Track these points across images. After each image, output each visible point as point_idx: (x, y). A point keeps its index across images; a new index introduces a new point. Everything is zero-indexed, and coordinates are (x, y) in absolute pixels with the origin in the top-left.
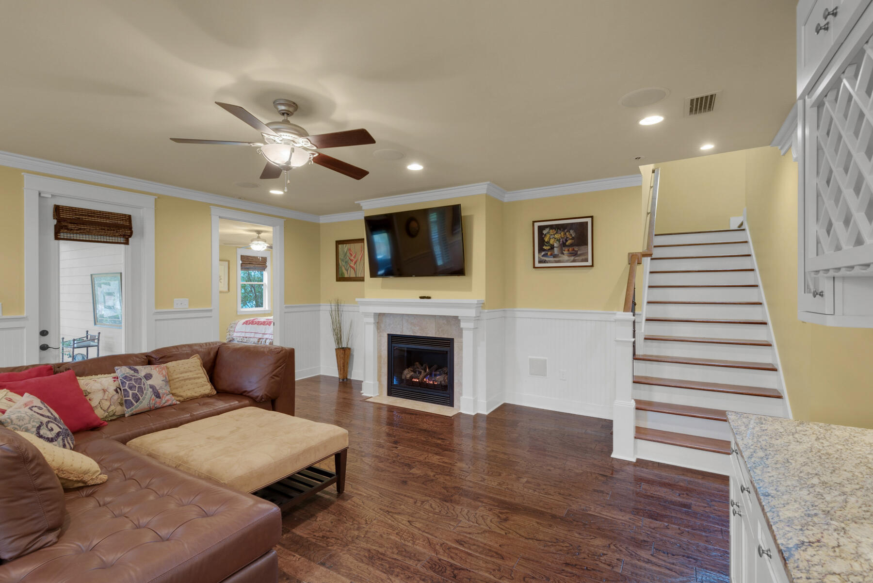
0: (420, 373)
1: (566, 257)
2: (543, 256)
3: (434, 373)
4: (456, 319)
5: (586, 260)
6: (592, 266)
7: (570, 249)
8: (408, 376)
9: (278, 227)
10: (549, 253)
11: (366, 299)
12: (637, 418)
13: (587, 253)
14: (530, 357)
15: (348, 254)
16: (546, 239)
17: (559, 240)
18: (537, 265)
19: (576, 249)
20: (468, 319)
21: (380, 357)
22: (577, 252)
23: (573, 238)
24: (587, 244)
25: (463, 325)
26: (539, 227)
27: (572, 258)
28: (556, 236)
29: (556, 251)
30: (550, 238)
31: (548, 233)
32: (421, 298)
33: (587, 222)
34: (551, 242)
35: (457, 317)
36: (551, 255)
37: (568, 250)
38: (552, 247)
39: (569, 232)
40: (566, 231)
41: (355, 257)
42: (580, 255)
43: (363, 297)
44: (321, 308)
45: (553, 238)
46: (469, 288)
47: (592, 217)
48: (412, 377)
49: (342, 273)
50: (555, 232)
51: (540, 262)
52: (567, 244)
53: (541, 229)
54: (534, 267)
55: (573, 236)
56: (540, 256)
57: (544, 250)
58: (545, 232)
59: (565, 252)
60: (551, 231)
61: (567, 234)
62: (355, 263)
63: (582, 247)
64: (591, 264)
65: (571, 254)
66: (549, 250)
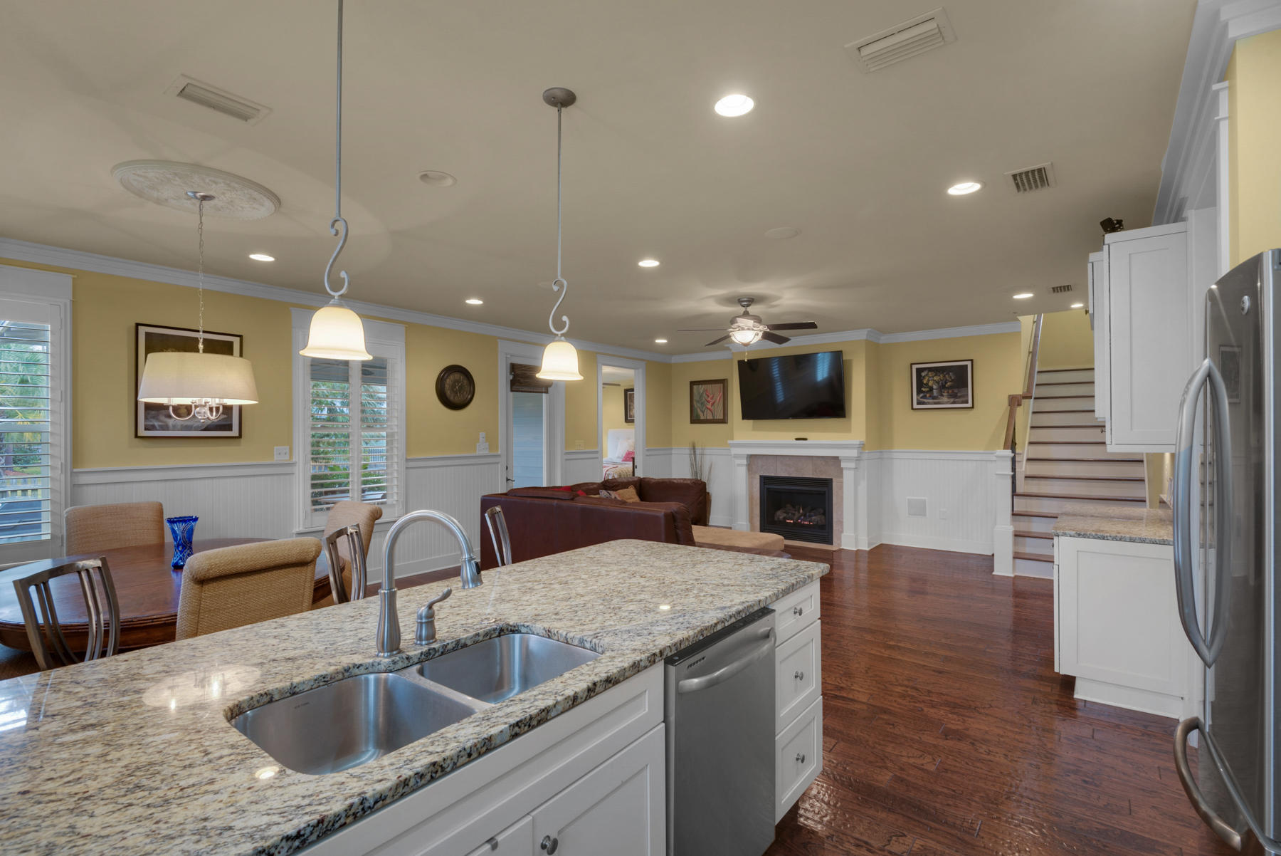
0: (794, 514)
1: (945, 399)
2: (922, 398)
3: (808, 514)
4: (836, 459)
5: (967, 402)
6: (973, 407)
7: (950, 391)
8: (781, 517)
9: (640, 370)
10: (928, 395)
11: (735, 441)
12: (1015, 544)
13: (967, 395)
14: (908, 497)
15: (704, 395)
16: (925, 382)
17: (938, 382)
18: (915, 406)
19: (956, 391)
20: (848, 459)
21: (751, 498)
22: (957, 394)
23: (952, 381)
24: (967, 387)
25: (843, 465)
26: (917, 369)
27: (952, 400)
28: (935, 378)
29: (935, 392)
30: (929, 380)
31: (927, 375)
32: (797, 439)
33: (967, 365)
34: (930, 384)
35: (838, 457)
36: (930, 396)
37: (948, 392)
38: (931, 389)
39: (949, 375)
40: (945, 373)
41: (712, 398)
42: (960, 397)
43: (732, 439)
44: (673, 451)
45: (932, 381)
46: (849, 430)
47: (972, 360)
48: (785, 518)
49: (698, 416)
50: (934, 375)
51: (918, 403)
52: (947, 386)
53: (919, 371)
54: (913, 409)
55: (953, 378)
56: (919, 398)
57: (923, 392)
58: (923, 374)
59: (944, 394)
60: (930, 373)
61: (947, 376)
62: (713, 404)
63: (963, 390)
64: (971, 406)
65: (951, 396)
66: (927, 392)
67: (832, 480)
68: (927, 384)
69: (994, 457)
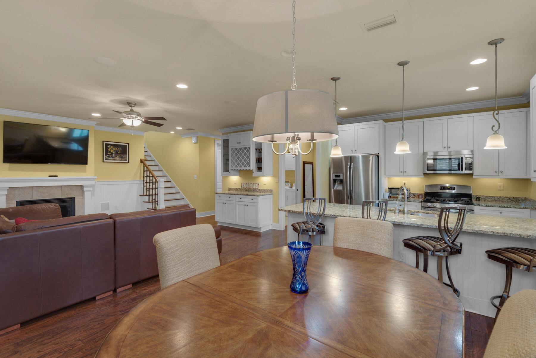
1: (118, 158)
2: (107, 157)
5: (126, 160)
6: (129, 162)
10: (110, 156)
13: (126, 157)
14: (101, 203)
16: (109, 150)
17: (115, 151)
18: (105, 161)
19: (122, 155)
20: (89, 186)
22: (122, 156)
23: (121, 151)
24: (126, 154)
26: (106, 144)
27: (120, 159)
28: (114, 149)
29: (114, 155)
31: (110, 147)
32: (50, 176)
33: (126, 146)
36: (111, 157)
37: (119, 156)
38: (112, 154)
40: (118, 147)
42: (124, 158)
45: (112, 150)
47: (129, 144)
50: (113, 147)
51: (106, 159)
52: (118, 153)
53: (107, 145)
54: (103, 162)
56: (106, 157)
57: (108, 154)
58: (108, 146)
59: (117, 156)
60: (111, 146)
61: (118, 149)
63: (125, 155)
66: (110, 154)
67: (76, 198)
68: (110, 151)
69: (136, 182)
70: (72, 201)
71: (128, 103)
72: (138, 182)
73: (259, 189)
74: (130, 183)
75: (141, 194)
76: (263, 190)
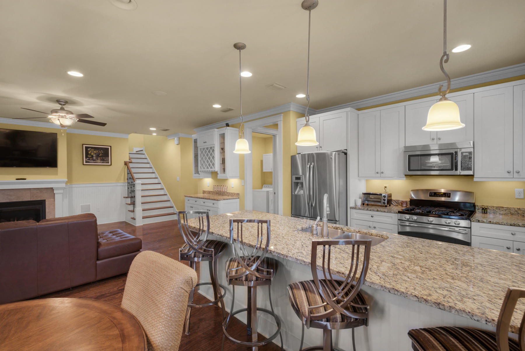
1: (99, 161)
2: (88, 160)
5: (108, 163)
6: (111, 165)
7: (101, 158)
10: (91, 159)
13: (109, 160)
14: (81, 204)
16: (89, 153)
17: (96, 154)
18: (85, 163)
19: (104, 158)
20: (59, 188)
23: (102, 154)
24: (109, 156)
26: (86, 147)
27: (102, 162)
28: (94, 152)
29: (94, 158)
30: (91, 153)
31: (91, 150)
32: (17, 179)
33: (108, 148)
35: (53, 188)
36: (92, 159)
37: (100, 158)
38: (93, 156)
39: (101, 151)
42: (105, 161)
47: (111, 146)
50: (94, 150)
52: (100, 155)
53: (86, 148)
54: (83, 164)
56: (86, 160)
57: (88, 157)
58: (89, 149)
60: (92, 149)
61: (100, 151)
63: (107, 158)
64: (110, 164)
65: (101, 160)
66: (91, 157)
67: (46, 201)
68: (90, 154)
69: (119, 184)
70: (42, 203)
71: (57, 100)
72: (122, 184)
73: (227, 192)
74: (113, 185)
75: (125, 196)
76: (231, 193)
